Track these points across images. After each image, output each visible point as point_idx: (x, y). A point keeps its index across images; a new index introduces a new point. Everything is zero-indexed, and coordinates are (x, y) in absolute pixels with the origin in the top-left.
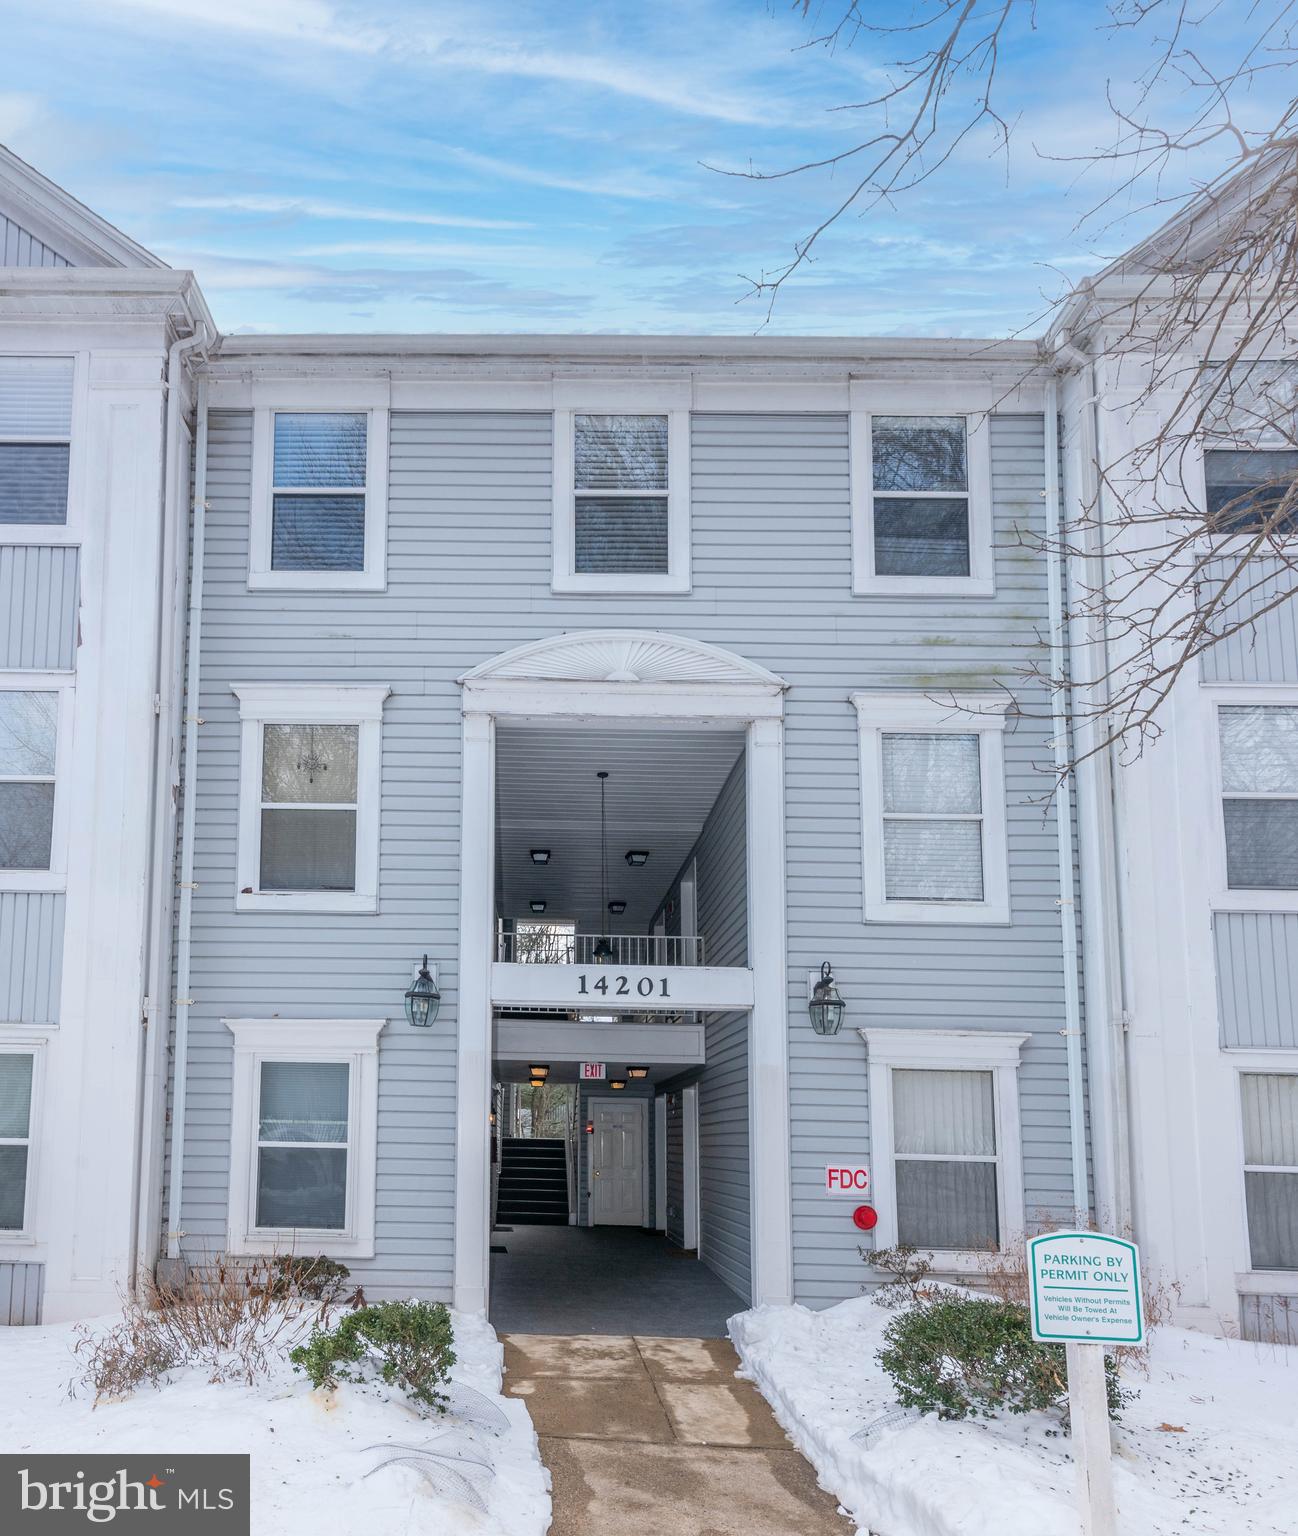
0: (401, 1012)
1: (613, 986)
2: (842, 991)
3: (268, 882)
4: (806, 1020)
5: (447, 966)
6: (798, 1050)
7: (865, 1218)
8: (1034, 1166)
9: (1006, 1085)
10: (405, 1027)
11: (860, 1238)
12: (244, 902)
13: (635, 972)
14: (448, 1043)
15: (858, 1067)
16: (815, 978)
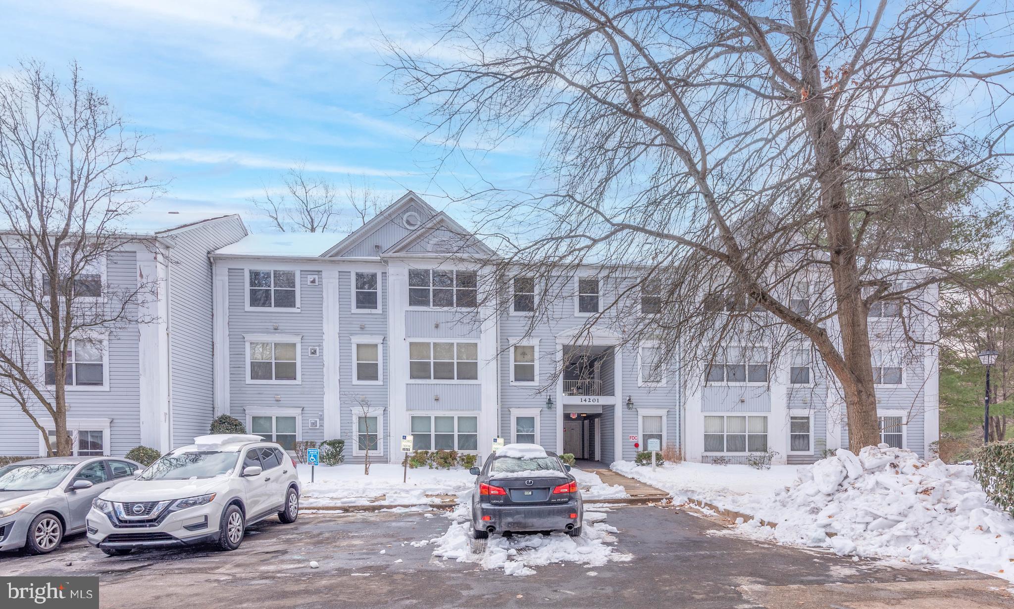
0: (545, 406)
1: (588, 400)
2: (633, 401)
3: (516, 380)
4: (626, 407)
5: (554, 397)
6: (625, 413)
7: (637, 445)
8: (669, 434)
9: (664, 419)
10: (546, 409)
11: (636, 449)
12: (512, 384)
13: (592, 397)
14: (554, 413)
15: (636, 416)
16: (628, 398)
